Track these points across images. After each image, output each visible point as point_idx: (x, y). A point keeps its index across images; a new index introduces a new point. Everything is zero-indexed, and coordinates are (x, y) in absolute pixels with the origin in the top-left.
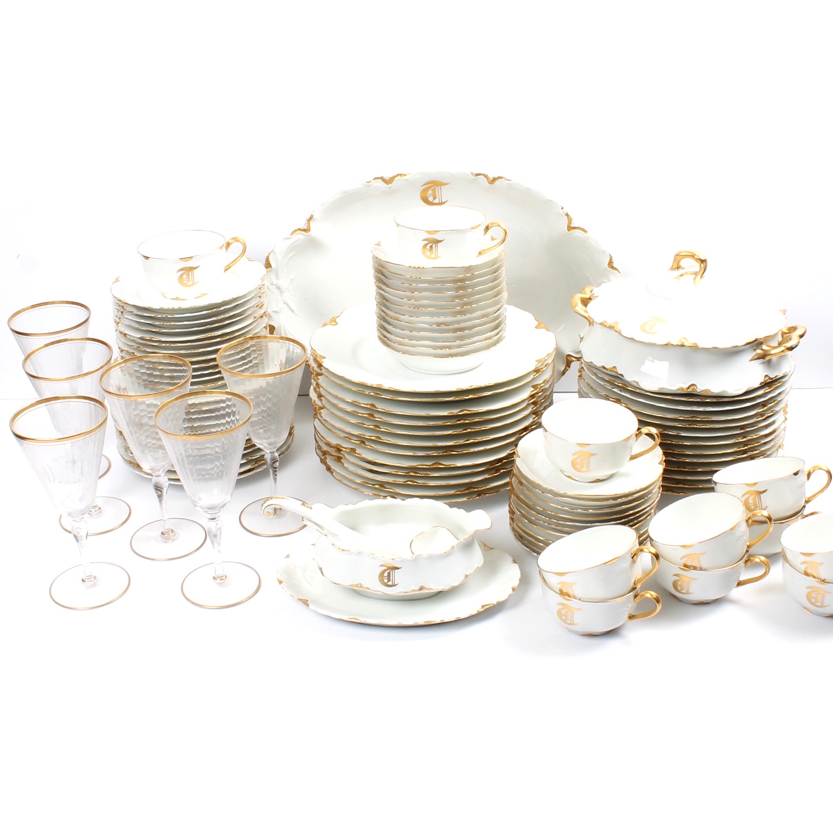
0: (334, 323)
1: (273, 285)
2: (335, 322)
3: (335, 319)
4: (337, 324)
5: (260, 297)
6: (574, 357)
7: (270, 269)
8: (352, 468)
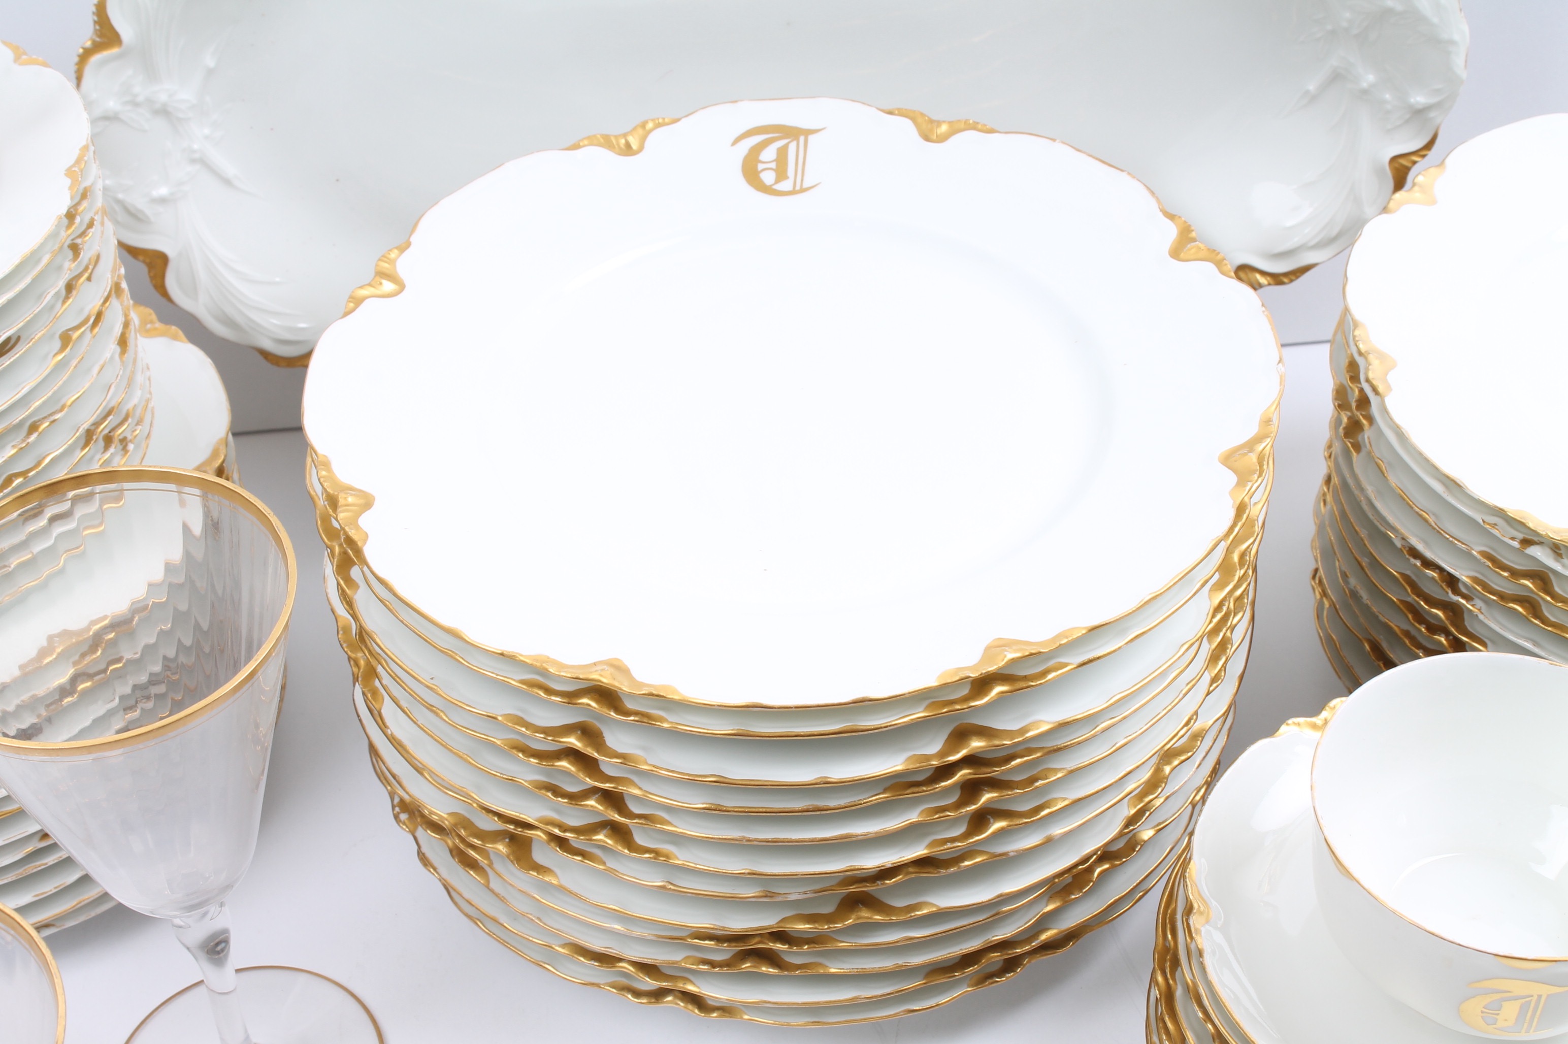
0: (388, 286)
1: (136, 105)
2: (392, 277)
3: (393, 262)
4: (402, 287)
5: (75, 249)
6: (1263, 273)
7: (115, 51)
8: (521, 905)
